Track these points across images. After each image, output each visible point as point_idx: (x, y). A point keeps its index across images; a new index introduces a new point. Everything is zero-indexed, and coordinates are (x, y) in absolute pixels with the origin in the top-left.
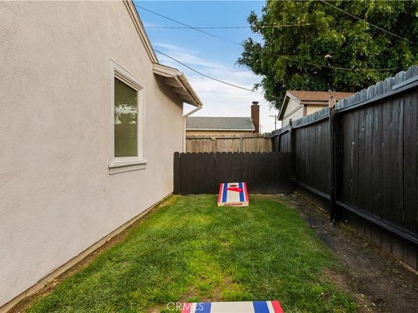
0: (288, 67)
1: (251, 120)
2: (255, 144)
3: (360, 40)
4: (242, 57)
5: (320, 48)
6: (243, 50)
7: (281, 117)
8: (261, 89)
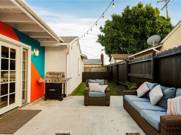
0: (111, 46)
1: (101, 60)
2: (102, 69)
3: (130, 40)
4: (98, 40)
5: (120, 41)
6: (98, 38)
7: (110, 61)
8: (104, 51)
